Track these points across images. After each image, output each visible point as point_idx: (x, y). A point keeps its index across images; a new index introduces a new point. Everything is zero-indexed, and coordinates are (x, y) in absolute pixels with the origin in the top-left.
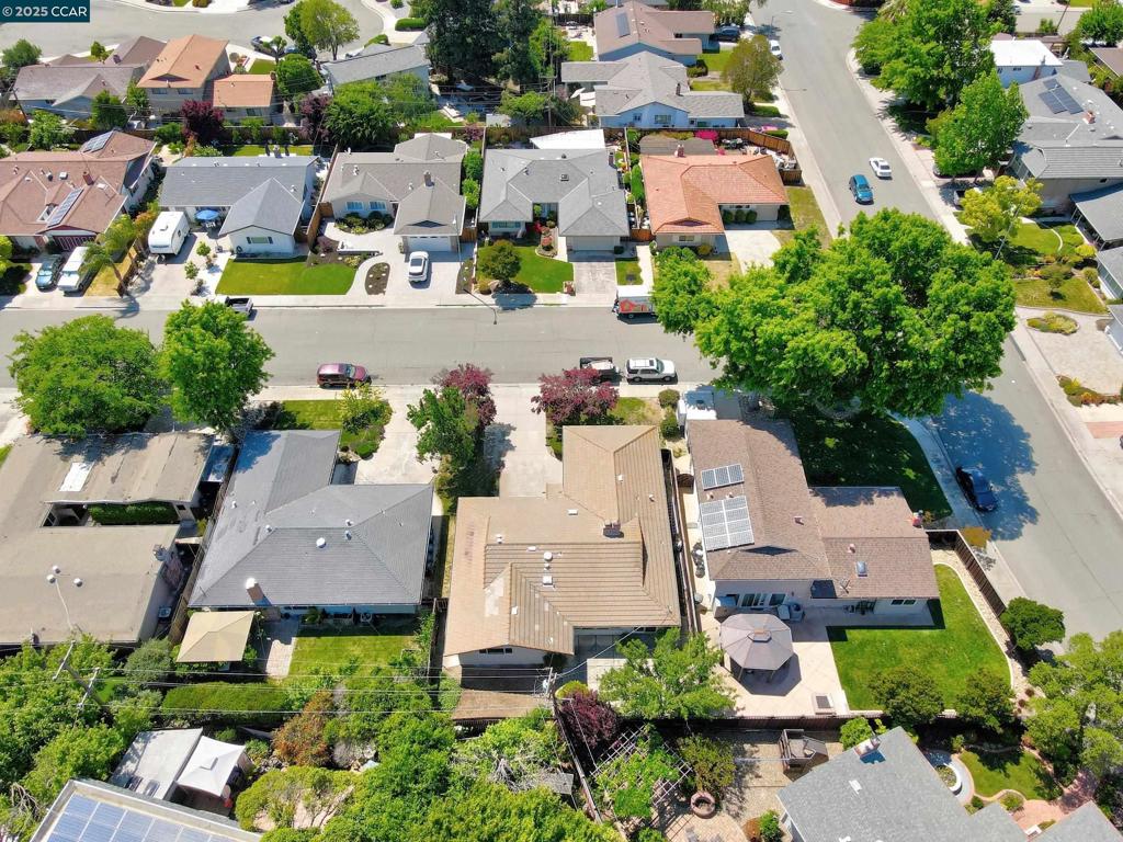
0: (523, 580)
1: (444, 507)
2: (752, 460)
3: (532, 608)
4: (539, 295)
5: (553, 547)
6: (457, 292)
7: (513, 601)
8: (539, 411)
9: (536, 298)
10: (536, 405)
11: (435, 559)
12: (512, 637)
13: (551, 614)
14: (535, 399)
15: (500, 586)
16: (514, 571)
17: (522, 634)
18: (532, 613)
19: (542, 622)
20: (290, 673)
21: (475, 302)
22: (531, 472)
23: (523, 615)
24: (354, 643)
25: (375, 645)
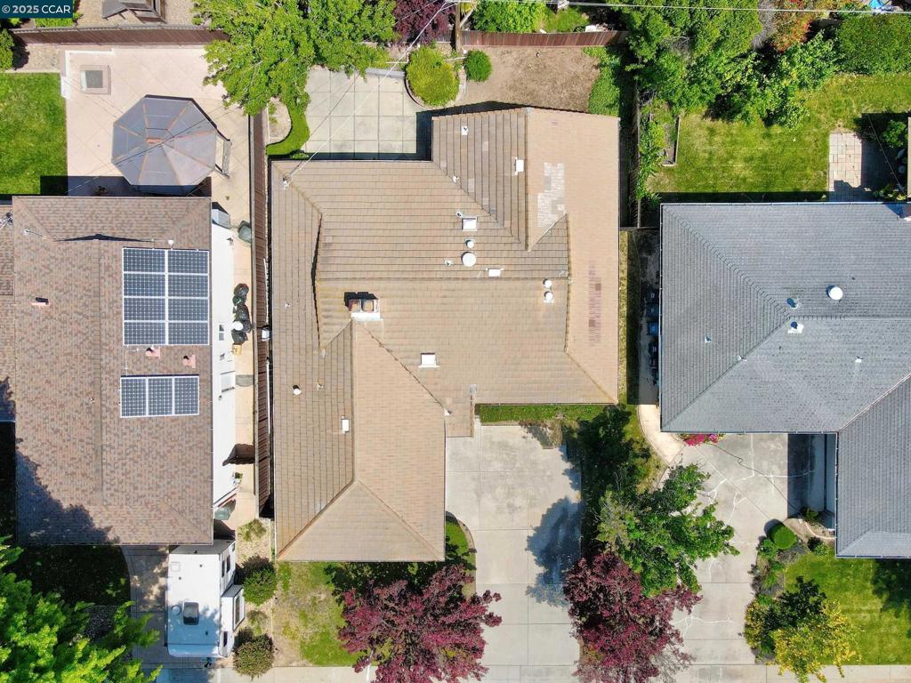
0: (507, 223)
1: (639, 422)
2: (100, 427)
3: (493, 178)
5: (460, 275)
7: (522, 183)
8: (487, 595)
10: (493, 608)
11: (644, 322)
12: (522, 120)
13: (465, 178)
14: (494, 620)
15: (543, 215)
16: (523, 238)
17: (507, 128)
18: (493, 170)
19: (478, 157)
20: (826, 135)
22: (500, 491)
23: (507, 162)
24: (744, 180)
25: (715, 178)
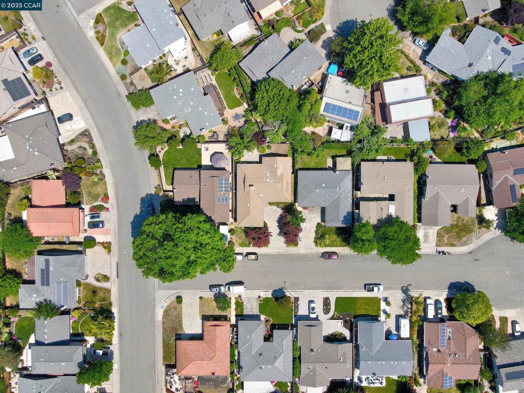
0: (274, 174)
4: (271, 296)
5: (266, 182)
6: (298, 297)
7: (276, 168)
9: (272, 295)
10: (271, 234)
13: (267, 167)
15: (279, 173)
16: (276, 176)
18: (271, 166)
20: (327, 158)
21: (292, 293)
22: (273, 217)
23: (274, 165)
